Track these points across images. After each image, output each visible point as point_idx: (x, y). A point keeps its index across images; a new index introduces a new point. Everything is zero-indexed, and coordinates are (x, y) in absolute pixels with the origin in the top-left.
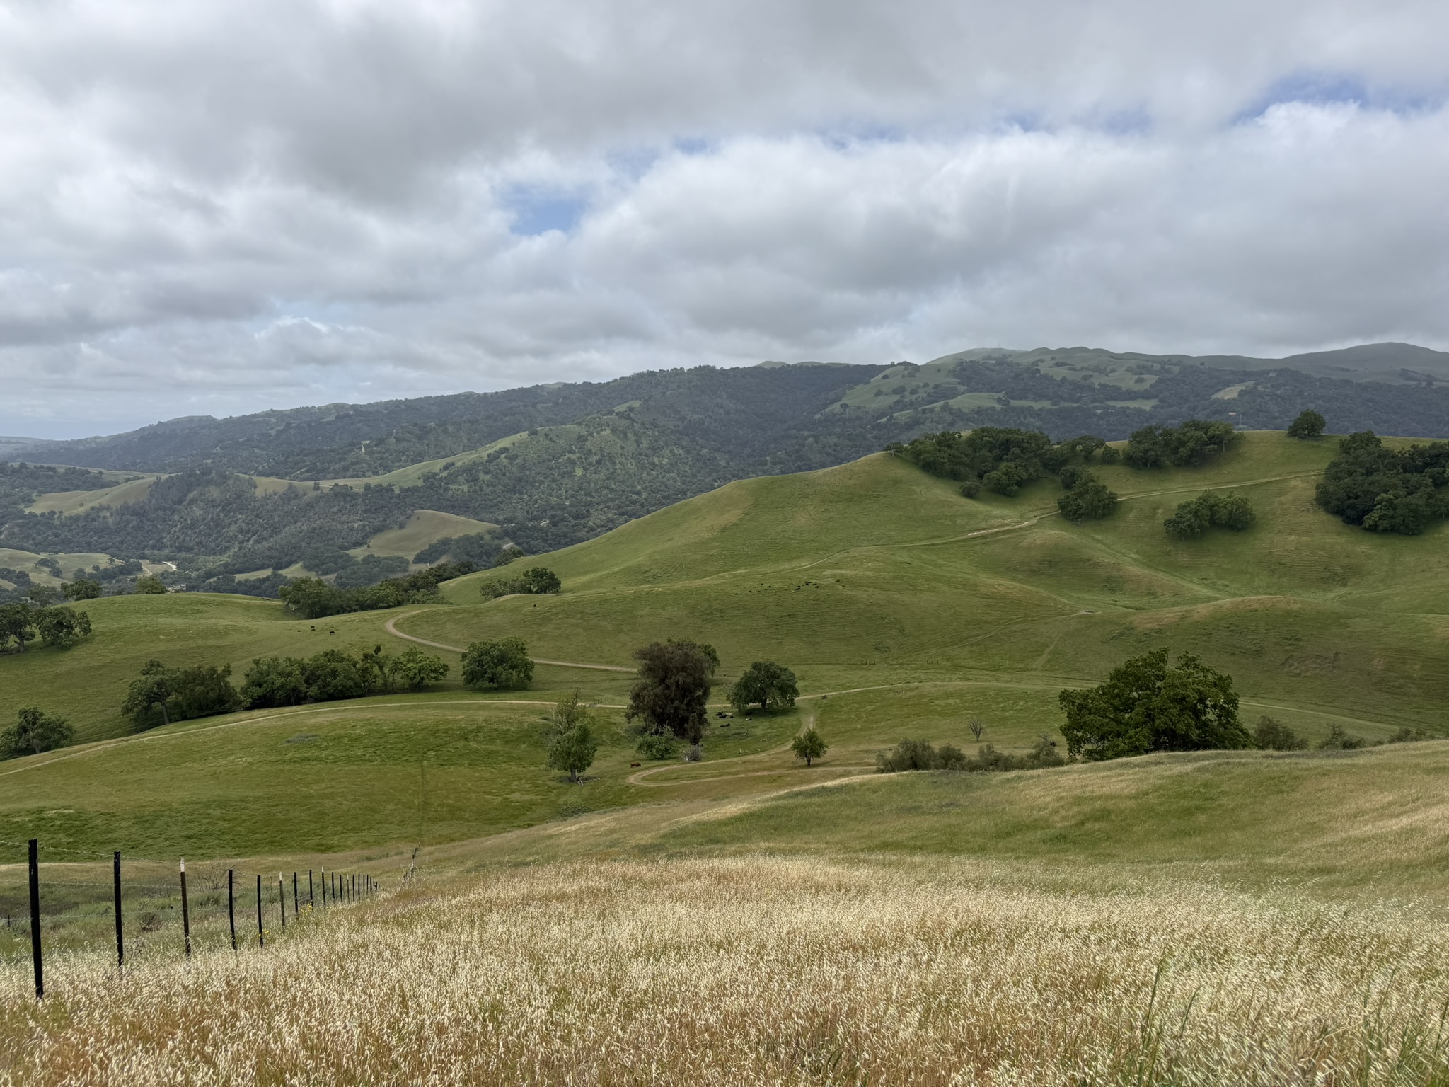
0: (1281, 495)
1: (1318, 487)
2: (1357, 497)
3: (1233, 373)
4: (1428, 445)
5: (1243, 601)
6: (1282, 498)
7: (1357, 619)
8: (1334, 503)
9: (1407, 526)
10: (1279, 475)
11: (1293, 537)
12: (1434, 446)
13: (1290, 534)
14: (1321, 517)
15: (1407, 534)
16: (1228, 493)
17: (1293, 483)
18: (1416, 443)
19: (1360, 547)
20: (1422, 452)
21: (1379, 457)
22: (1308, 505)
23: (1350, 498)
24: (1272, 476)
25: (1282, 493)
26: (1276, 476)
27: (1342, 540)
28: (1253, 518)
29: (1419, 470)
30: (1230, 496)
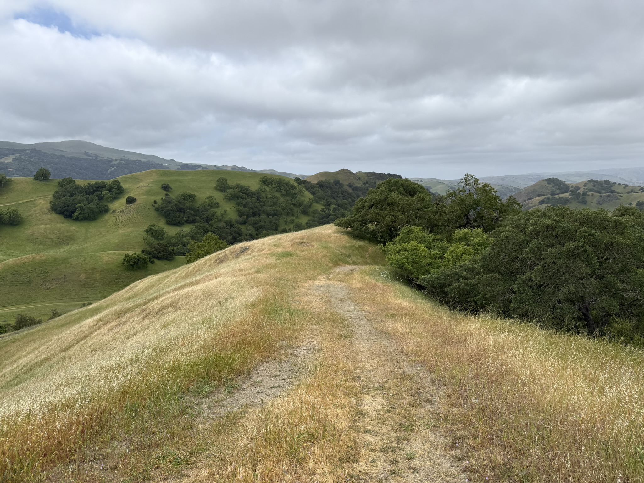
0: (34, 207)
1: (51, 203)
2: (68, 206)
3: (8, 149)
4: (94, 183)
5: (18, 259)
6: (35, 209)
7: (72, 259)
8: (59, 209)
9: (90, 217)
10: (32, 198)
11: (42, 226)
12: (96, 183)
13: (41, 225)
14: (54, 216)
15: (90, 220)
16: (7, 208)
17: (39, 201)
18: (89, 182)
19: (73, 228)
20: (92, 186)
21: (75, 188)
22: (48, 211)
23: (65, 207)
24: (29, 199)
25: (35, 206)
26: (31, 198)
27: (64, 225)
28: (22, 219)
29: (92, 193)
30: (8, 209)
